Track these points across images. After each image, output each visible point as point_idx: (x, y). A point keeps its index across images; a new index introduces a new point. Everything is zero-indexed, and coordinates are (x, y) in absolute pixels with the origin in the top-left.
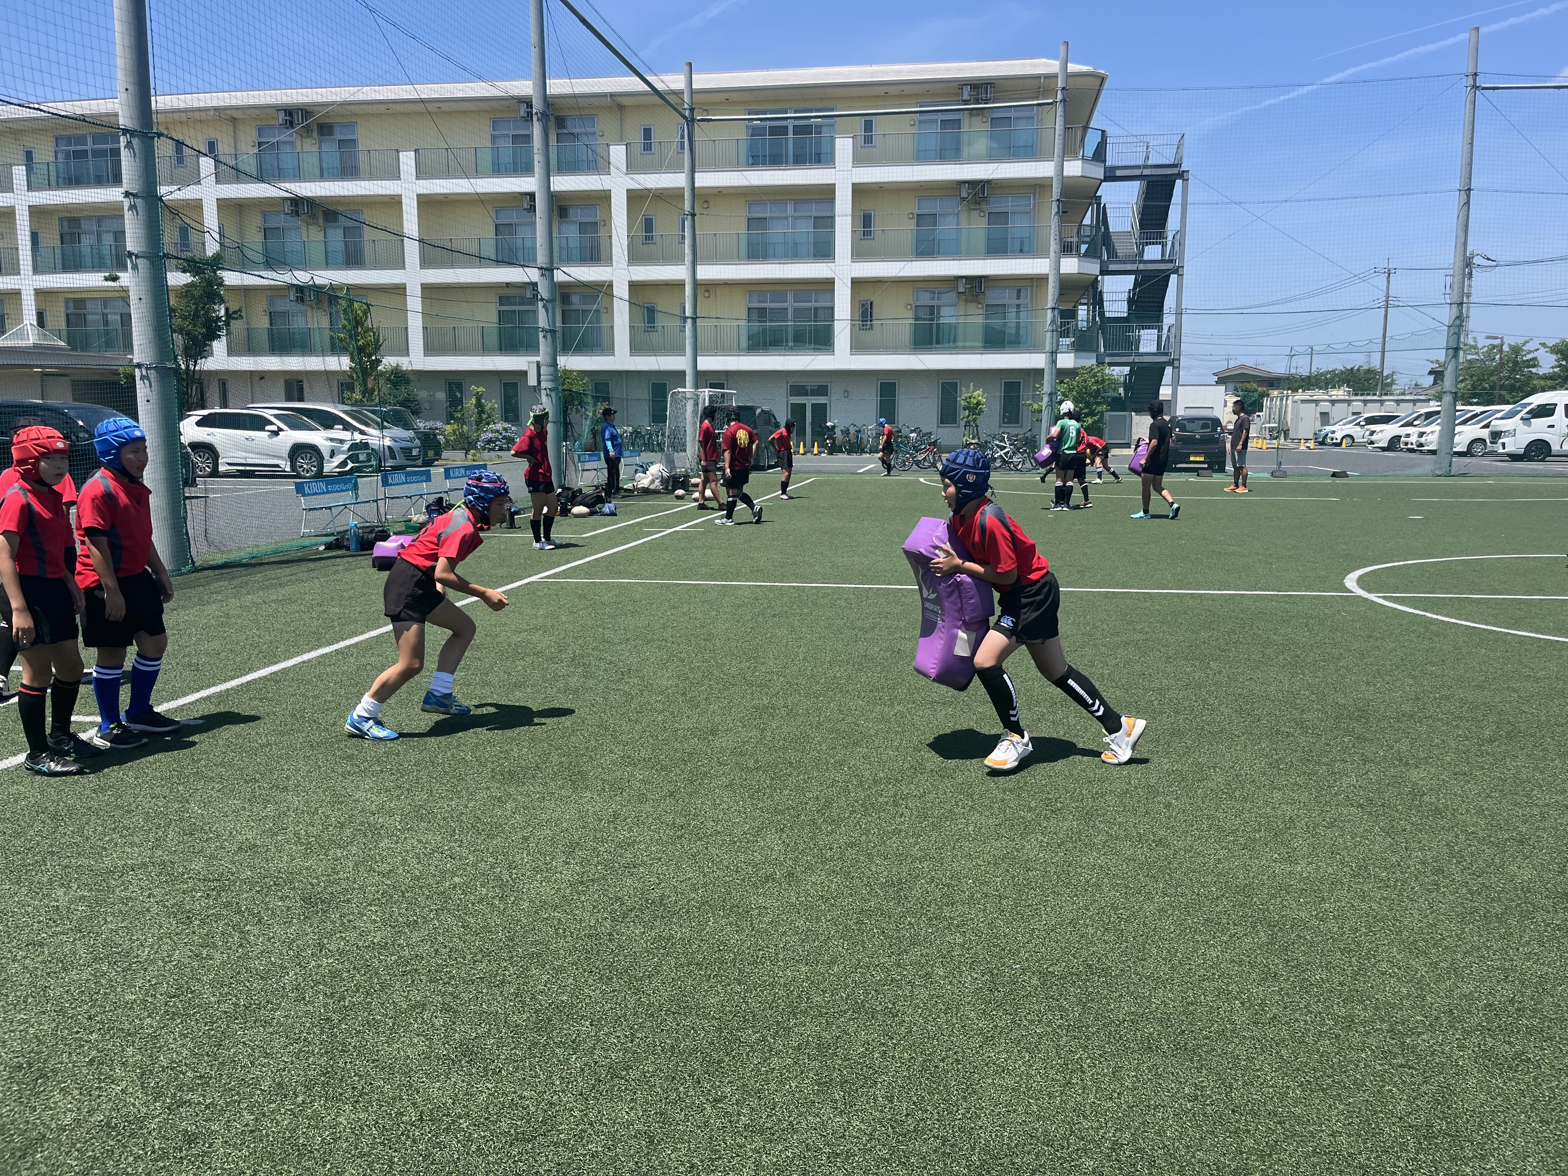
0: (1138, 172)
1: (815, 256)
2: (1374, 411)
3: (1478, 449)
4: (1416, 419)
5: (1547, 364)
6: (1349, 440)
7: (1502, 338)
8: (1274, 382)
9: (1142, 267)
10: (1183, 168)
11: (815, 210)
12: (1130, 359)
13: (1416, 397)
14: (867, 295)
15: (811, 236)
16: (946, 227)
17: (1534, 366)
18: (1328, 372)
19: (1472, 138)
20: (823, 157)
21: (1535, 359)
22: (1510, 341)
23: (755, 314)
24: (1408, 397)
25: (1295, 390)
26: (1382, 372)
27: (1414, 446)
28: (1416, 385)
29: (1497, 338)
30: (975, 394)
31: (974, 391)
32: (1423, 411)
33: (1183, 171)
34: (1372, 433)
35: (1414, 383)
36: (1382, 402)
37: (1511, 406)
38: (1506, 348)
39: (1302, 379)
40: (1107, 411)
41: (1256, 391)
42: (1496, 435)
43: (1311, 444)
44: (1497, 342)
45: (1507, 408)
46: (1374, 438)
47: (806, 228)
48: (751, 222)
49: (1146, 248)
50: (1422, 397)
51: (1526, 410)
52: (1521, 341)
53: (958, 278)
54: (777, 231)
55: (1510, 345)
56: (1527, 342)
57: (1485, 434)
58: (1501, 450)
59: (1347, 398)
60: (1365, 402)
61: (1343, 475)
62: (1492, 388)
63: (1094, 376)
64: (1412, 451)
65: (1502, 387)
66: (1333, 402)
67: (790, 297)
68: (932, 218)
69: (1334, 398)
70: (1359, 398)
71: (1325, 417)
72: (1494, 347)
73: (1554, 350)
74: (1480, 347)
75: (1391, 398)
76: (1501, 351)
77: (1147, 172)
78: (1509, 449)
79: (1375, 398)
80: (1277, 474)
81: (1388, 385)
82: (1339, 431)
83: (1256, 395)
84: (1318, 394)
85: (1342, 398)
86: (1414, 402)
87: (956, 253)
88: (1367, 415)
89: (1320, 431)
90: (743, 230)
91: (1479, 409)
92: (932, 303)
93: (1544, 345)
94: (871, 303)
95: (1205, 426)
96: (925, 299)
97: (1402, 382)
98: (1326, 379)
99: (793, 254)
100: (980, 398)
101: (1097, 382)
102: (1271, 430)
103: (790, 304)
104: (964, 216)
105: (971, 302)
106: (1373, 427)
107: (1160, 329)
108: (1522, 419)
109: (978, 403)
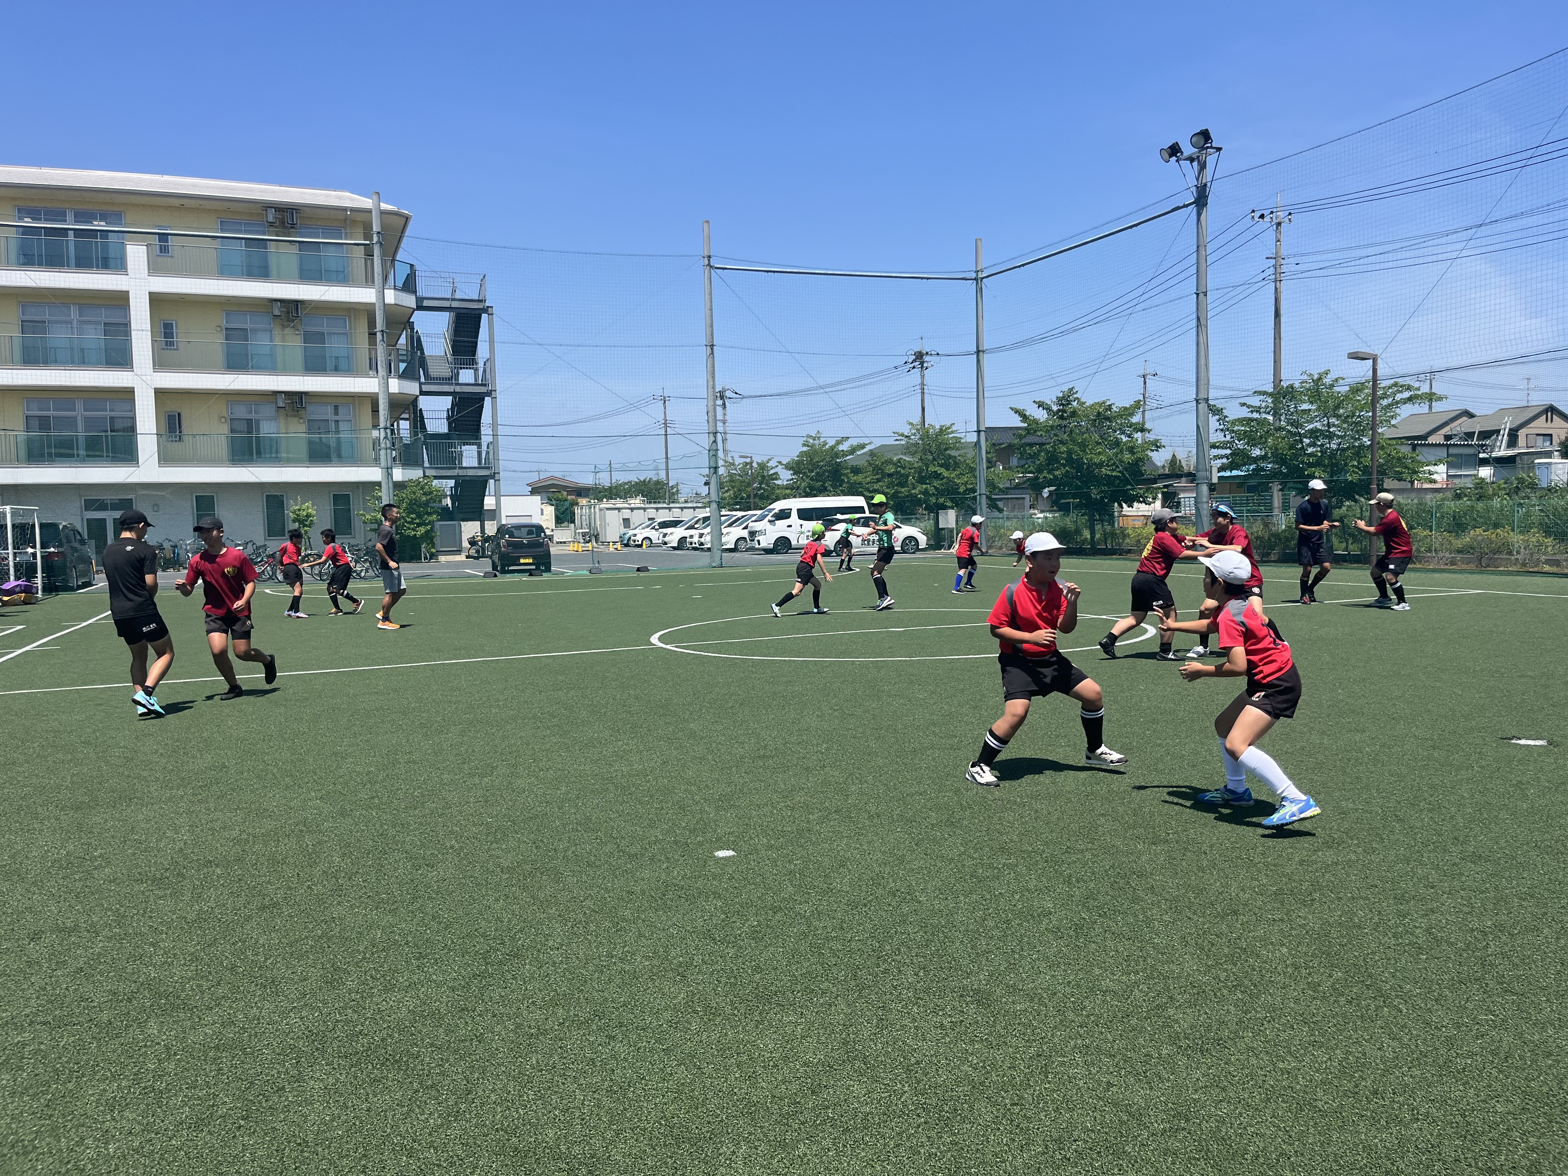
0: (446, 304)
1: (107, 364)
2: (664, 516)
3: (742, 545)
4: (696, 522)
5: (785, 477)
6: (648, 542)
7: (751, 457)
8: (582, 492)
9: (458, 389)
10: (487, 304)
11: (104, 316)
12: (455, 472)
13: (695, 505)
14: (173, 407)
15: (103, 344)
16: (260, 343)
17: (776, 479)
18: (626, 484)
19: (711, 306)
20: (111, 262)
21: (776, 473)
22: (757, 459)
23: (35, 423)
24: (689, 505)
25: (600, 500)
26: (668, 484)
27: (697, 545)
28: (696, 494)
29: (747, 457)
30: (304, 507)
31: (303, 503)
32: (701, 516)
33: (488, 307)
34: (665, 535)
35: (695, 492)
36: (670, 509)
37: (761, 511)
38: (755, 465)
39: (606, 490)
40: (439, 520)
41: (566, 500)
42: (753, 534)
43: (618, 546)
44: (748, 460)
45: (759, 512)
46: (666, 539)
47: (93, 336)
48: (25, 326)
49: (461, 371)
50: (700, 505)
51: (771, 514)
52: (765, 459)
53: (276, 393)
54: (58, 336)
55: (758, 463)
56: (770, 460)
57: (745, 534)
58: (757, 546)
59: (642, 506)
60: (657, 509)
61: (644, 569)
62: (749, 497)
63: (422, 488)
64: (695, 549)
65: (756, 495)
66: (632, 509)
67: (79, 405)
68: (243, 334)
69: (633, 506)
70: (653, 505)
71: (626, 522)
72: (747, 464)
73: (788, 467)
74: (737, 463)
75: (677, 505)
76: (752, 466)
77: (455, 304)
78: (764, 544)
79: (665, 505)
80: (593, 571)
81: (673, 494)
82: (640, 534)
83: (567, 504)
84: (619, 503)
85: (639, 506)
86: (694, 508)
87: (271, 367)
88: (659, 521)
89: (624, 534)
90: (17, 334)
91: (740, 514)
92: (249, 417)
93: (780, 462)
94: (179, 414)
95: (530, 533)
96: (241, 412)
97: (685, 493)
98: (624, 489)
99: (81, 360)
100: (310, 510)
101: (425, 494)
102: (584, 535)
103: (80, 412)
104: (277, 331)
105: (292, 416)
106: (665, 531)
107: (479, 446)
108: (769, 521)
109: (308, 516)
